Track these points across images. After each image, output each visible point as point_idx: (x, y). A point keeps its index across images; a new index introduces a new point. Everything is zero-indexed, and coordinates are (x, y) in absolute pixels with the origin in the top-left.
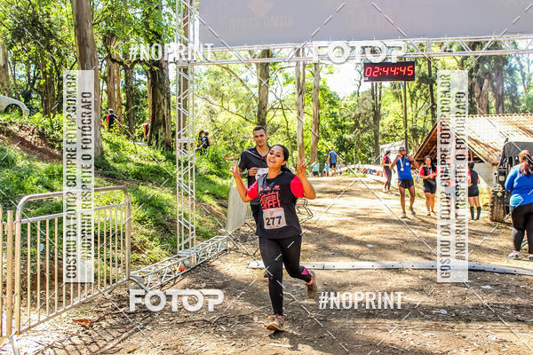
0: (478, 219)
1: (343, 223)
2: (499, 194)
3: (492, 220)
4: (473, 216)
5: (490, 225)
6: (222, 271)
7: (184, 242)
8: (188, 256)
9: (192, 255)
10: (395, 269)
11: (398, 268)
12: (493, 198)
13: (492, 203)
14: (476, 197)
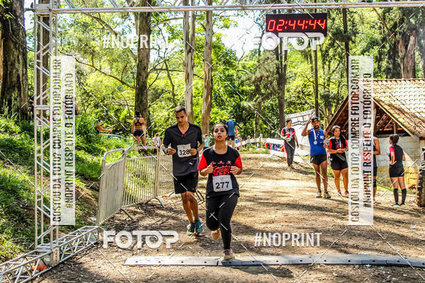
0: (403, 203)
3: (420, 205)
4: (397, 200)
7: (43, 234)
8: (49, 252)
9: (54, 250)
10: (304, 264)
11: (307, 264)
12: (420, 178)
13: (421, 184)
14: (401, 178)
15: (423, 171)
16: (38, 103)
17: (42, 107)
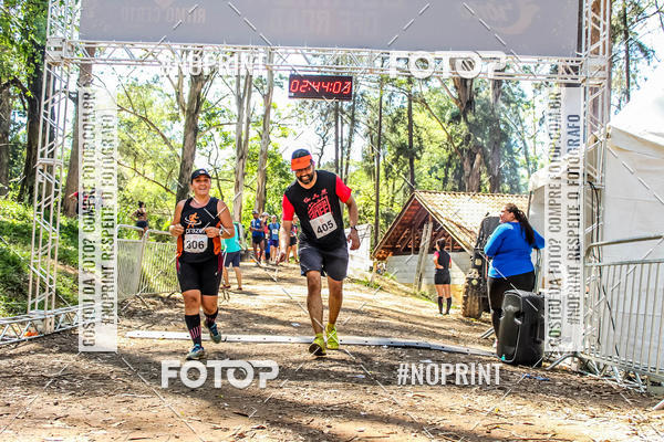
0: (447, 313)
1: (271, 307)
2: (475, 282)
3: (465, 315)
4: (441, 310)
5: (462, 321)
8: (42, 317)
9: (48, 317)
12: (467, 287)
13: (466, 293)
14: (447, 285)
15: (470, 280)
16: (42, 156)
17: (46, 160)
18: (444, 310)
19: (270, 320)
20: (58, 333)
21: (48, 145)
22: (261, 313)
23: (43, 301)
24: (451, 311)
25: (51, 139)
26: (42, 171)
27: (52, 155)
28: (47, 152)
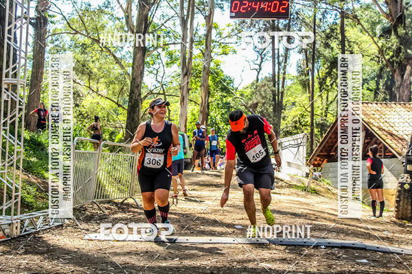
0: (381, 215)
2: (407, 187)
3: (397, 217)
4: (374, 212)
5: (395, 223)
6: (50, 242)
8: (9, 222)
9: (14, 222)
10: (260, 244)
11: (263, 244)
12: (399, 191)
13: (399, 197)
14: (380, 190)
15: (402, 184)
16: (7, 76)
17: (11, 80)
18: (378, 213)
19: (215, 223)
20: (24, 236)
21: (11, 66)
22: (206, 216)
23: (10, 208)
24: (384, 214)
25: (14, 62)
26: (7, 90)
27: (15, 75)
28: (11, 73)
